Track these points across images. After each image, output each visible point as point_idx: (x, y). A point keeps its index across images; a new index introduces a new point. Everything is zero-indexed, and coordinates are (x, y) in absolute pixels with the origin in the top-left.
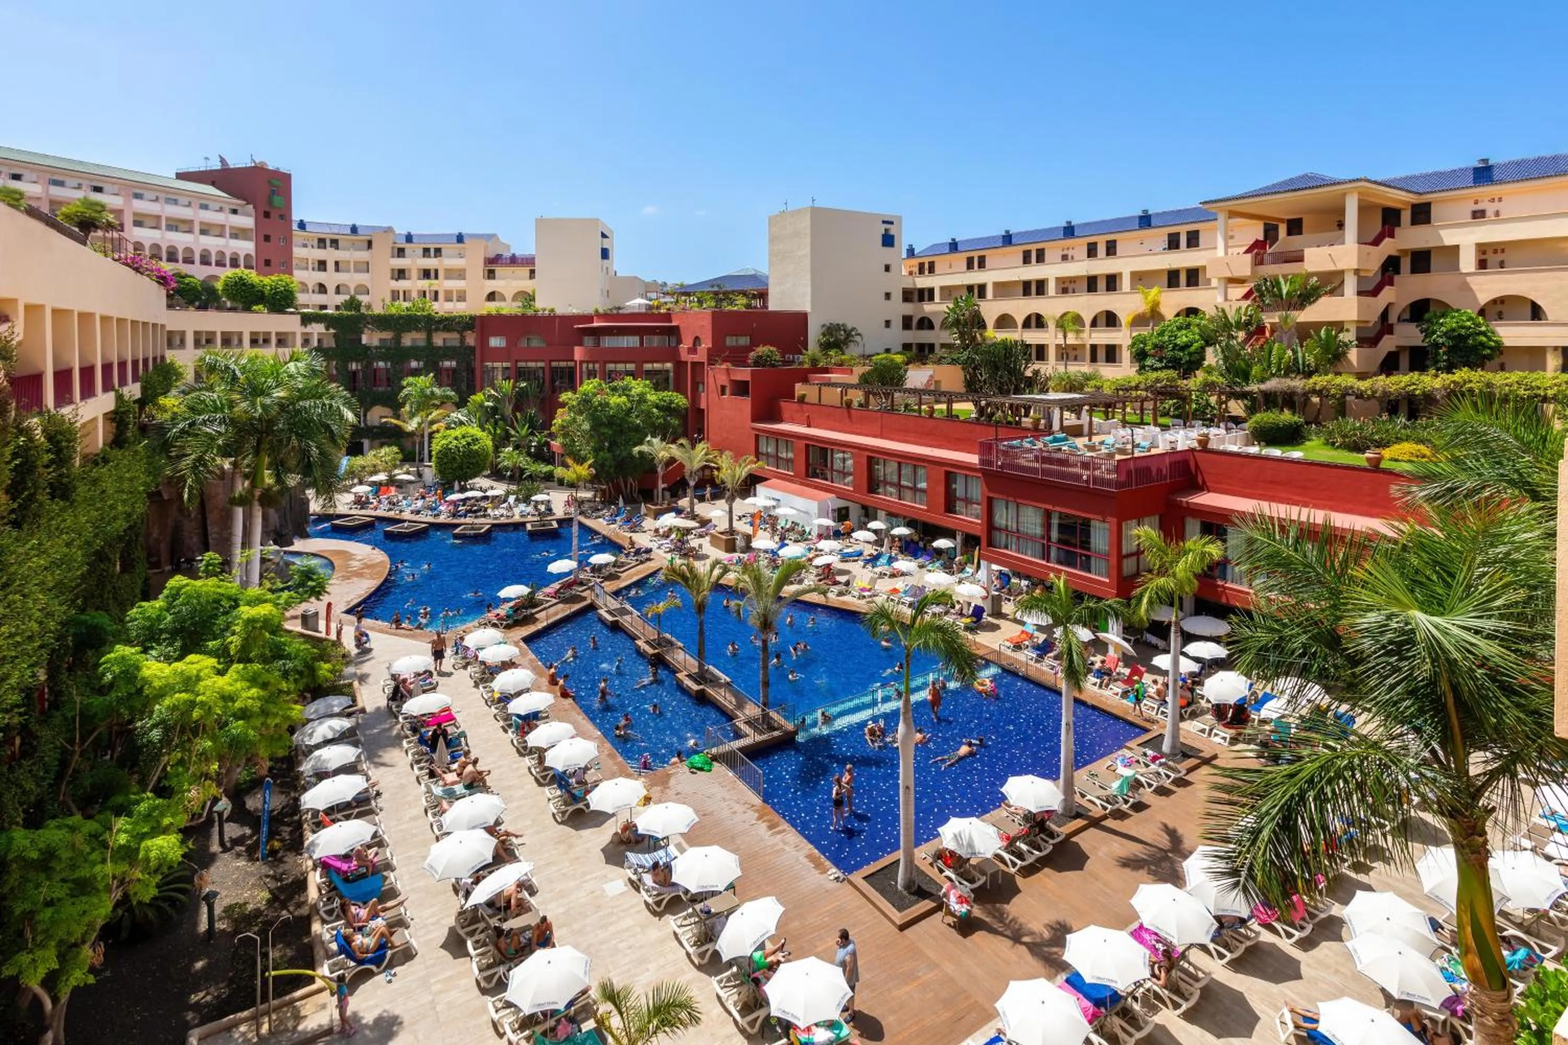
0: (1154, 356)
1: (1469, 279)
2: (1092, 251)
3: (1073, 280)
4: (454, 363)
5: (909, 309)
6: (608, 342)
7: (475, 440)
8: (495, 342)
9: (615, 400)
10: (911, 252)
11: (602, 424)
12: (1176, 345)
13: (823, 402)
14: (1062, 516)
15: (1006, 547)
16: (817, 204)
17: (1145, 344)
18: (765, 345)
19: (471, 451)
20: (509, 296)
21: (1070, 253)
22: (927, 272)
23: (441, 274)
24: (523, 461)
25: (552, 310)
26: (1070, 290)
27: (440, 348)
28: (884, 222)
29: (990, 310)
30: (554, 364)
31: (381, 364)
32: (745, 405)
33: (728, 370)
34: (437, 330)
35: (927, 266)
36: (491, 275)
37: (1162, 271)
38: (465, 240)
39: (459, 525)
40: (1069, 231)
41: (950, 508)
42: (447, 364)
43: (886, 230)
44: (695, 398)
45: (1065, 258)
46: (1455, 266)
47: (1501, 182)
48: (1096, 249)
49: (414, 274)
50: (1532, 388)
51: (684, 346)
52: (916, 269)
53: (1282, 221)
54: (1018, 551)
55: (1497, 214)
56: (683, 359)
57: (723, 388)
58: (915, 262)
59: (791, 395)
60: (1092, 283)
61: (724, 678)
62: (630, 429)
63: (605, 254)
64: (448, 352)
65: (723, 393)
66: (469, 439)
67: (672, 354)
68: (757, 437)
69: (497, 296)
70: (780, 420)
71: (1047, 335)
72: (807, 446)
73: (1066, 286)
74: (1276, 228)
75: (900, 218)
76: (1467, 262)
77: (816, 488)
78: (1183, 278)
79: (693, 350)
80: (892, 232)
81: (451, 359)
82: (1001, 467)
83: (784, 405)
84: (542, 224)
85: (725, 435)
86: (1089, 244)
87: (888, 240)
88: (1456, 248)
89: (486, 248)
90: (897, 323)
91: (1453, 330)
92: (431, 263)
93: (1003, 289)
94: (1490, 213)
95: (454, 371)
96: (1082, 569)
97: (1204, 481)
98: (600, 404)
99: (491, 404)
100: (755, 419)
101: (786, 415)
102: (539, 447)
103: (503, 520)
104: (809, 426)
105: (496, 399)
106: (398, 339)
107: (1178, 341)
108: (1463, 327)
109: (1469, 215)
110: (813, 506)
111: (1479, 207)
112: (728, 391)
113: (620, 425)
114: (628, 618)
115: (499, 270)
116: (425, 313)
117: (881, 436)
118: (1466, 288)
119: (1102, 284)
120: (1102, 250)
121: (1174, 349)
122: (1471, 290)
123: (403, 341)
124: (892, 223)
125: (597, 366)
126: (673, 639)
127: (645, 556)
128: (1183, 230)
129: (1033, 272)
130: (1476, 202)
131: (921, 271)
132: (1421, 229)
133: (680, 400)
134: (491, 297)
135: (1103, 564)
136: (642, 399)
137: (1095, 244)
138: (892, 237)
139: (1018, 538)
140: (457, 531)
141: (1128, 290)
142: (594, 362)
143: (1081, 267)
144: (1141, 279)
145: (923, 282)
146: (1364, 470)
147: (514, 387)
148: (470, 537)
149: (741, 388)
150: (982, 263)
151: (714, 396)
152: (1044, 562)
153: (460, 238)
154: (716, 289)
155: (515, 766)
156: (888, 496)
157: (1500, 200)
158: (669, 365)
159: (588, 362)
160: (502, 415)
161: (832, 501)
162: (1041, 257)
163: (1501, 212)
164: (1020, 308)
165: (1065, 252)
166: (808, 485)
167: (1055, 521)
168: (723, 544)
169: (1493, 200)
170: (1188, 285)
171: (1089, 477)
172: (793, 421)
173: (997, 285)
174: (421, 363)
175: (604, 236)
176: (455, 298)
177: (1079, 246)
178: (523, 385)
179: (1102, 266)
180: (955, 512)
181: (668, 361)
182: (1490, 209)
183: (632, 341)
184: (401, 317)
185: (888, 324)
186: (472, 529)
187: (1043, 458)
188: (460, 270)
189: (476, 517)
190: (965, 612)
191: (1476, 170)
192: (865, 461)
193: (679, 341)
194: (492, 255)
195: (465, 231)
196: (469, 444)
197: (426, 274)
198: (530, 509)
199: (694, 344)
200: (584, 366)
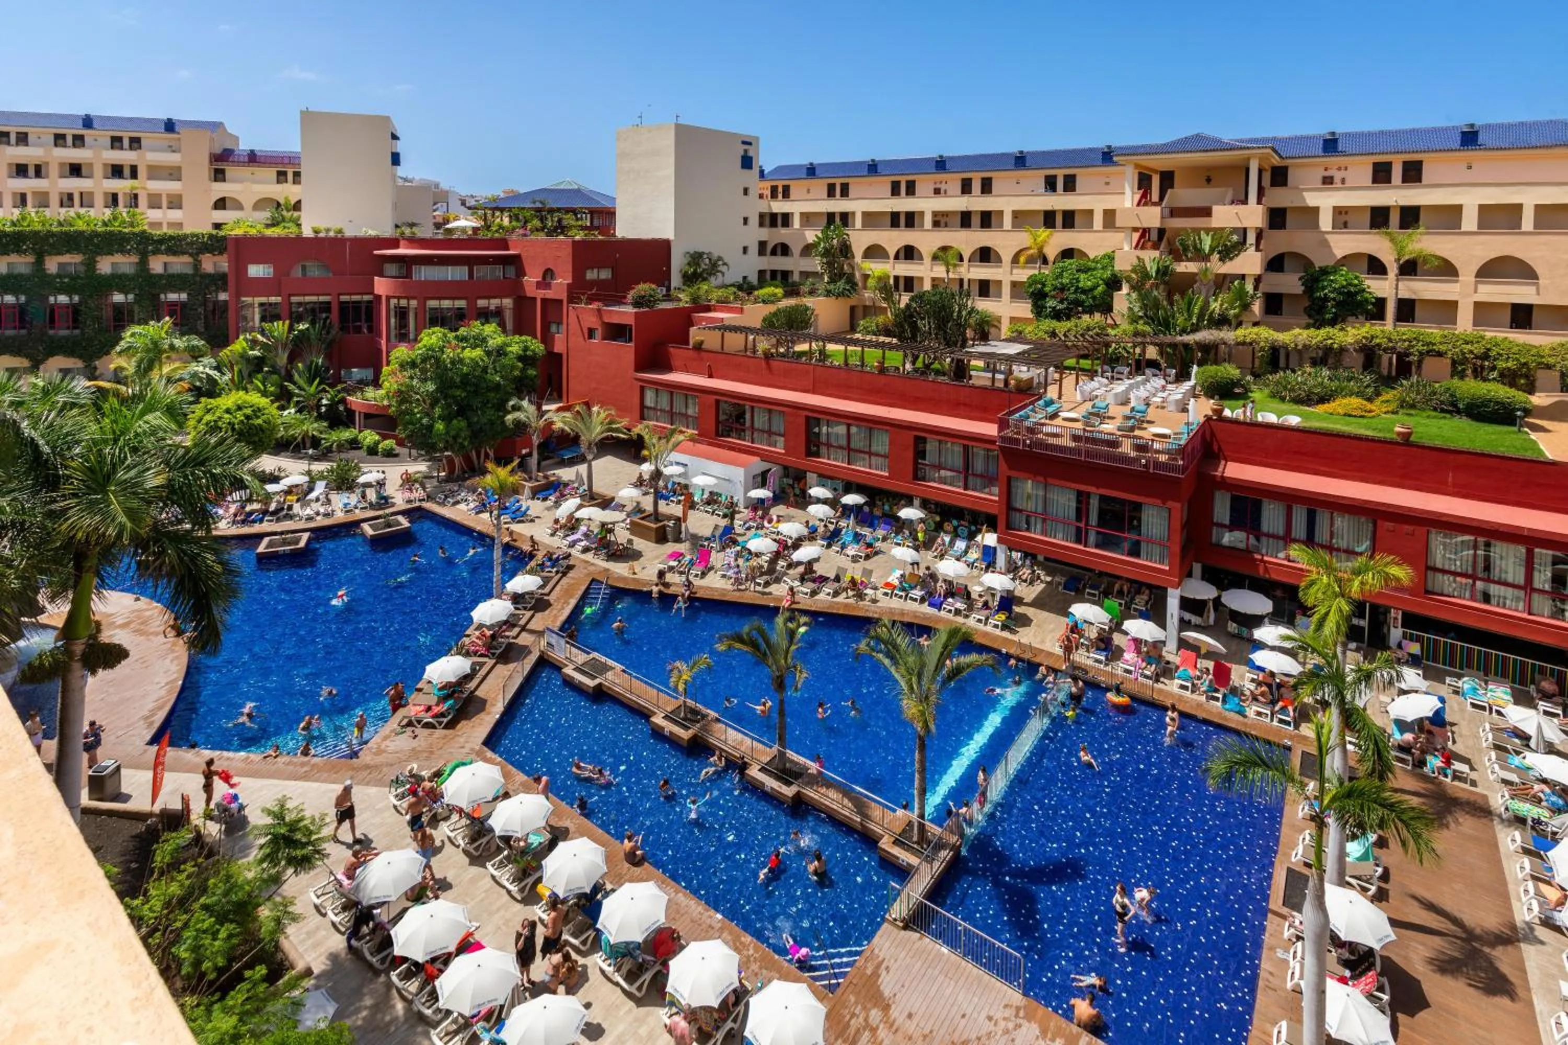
0: (1054, 297)
1: (1327, 236)
2: (966, 187)
3: (945, 214)
4: (184, 296)
5: (764, 234)
6: (424, 273)
7: (258, 411)
8: (256, 271)
9: (470, 354)
10: (762, 174)
11: (453, 385)
12: (1077, 288)
13: (726, 349)
14: (1103, 498)
15: (1028, 530)
16: (681, 121)
17: (1044, 285)
18: (645, 282)
19: (251, 427)
20: (248, 203)
21: (943, 187)
22: (780, 196)
23: (142, 172)
24: (312, 427)
25: (340, 231)
26: (942, 224)
27: (160, 276)
28: (744, 143)
29: (860, 239)
30: (344, 298)
31: (63, 299)
32: (627, 351)
33: (599, 310)
34: (156, 252)
35: (780, 189)
36: (219, 175)
37: (1039, 211)
38: (177, 128)
39: (260, 537)
40: (941, 165)
41: (917, 475)
42: (173, 297)
43: (746, 151)
44: (547, 339)
45: (937, 191)
46: (1316, 226)
47: (1344, 154)
48: (970, 185)
49: (98, 171)
50: (1428, 344)
51: (530, 280)
52: (768, 192)
53: (1156, 171)
54: (1044, 533)
55: (1343, 181)
56: (529, 294)
57: (591, 333)
58: (768, 184)
59: (684, 339)
60: (965, 219)
61: (813, 767)
62: (489, 389)
63: (396, 159)
64: (173, 281)
65: (590, 337)
66: (248, 411)
67: (514, 288)
68: (642, 389)
69: (228, 203)
70: (669, 369)
71: (922, 268)
72: (717, 402)
73: (940, 220)
74: (1149, 178)
75: (757, 139)
76: (1326, 222)
77: (732, 448)
78: (1059, 220)
79: (544, 284)
80: (751, 154)
81: (179, 290)
82: (1029, 446)
83: (675, 352)
84: (309, 119)
85: (594, 385)
86: (963, 180)
87: (747, 162)
88: (1316, 210)
89: (212, 140)
90: (754, 249)
91: (1343, 287)
92: (125, 157)
93: (871, 219)
94: (1337, 179)
95: (183, 305)
96: (1130, 554)
97: (1220, 449)
98: (453, 362)
99: (256, 353)
100: (639, 368)
101: (675, 363)
102: (332, 407)
103: (320, 521)
104: (711, 376)
105: (264, 346)
106: (90, 264)
107: (1081, 285)
108: (1351, 284)
109: (1320, 180)
110: (738, 474)
111: (1327, 174)
112: (599, 334)
113: (475, 385)
114: (610, 675)
115: (230, 171)
116: (136, 230)
117: (814, 391)
118: (1326, 244)
119: (976, 220)
120: (976, 186)
121: (1076, 292)
122: (1329, 247)
123: (99, 266)
124: (750, 144)
125: (414, 303)
126: (700, 707)
127: (564, 563)
128: (1060, 173)
129: (903, 204)
130: (1326, 169)
131: (774, 194)
132: (1279, 191)
133: (537, 346)
134: (221, 204)
135: (1157, 550)
136: (500, 352)
137: (970, 180)
138: (751, 158)
139: (1044, 520)
140: (261, 549)
141: (1010, 228)
142: (408, 298)
143: (956, 203)
144: (1020, 218)
145: (779, 207)
146: (1397, 443)
147: (291, 329)
148: (285, 555)
149: (617, 332)
150: (845, 192)
151: (577, 340)
152: (1081, 547)
153: (170, 126)
154: (538, 205)
155: (643, 1031)
156: (835, 461)
157: (1346, 169)
158: (508, 302)
159: (399, 298)
160: (273, 366)
161: (758, 465)
162: (911, 189)
163: (1347, 181)
164: (894, 240)
165: (938, 186)
166: (719, 446)
167: (1094, 503)
168: (653, 534)
169: (1339, 169)
170: (1064, 226)
171: (1148, 462)
172: (686, 369)
173: (866, 215)
174: (131, 297)
175: (395, 137)
176: (165, 203)
177: (953, 183)
178: (302, 327)
179: (977, 203)
180: (924, 479)
181: (506, 296)
182: (1338, 176)
183: (457, 273)
184: (95, 234)
185: (745, 250)
186: (285, 543)
187: (1087, 438)
188: (172, 168)
189: (278, 520)
190: (990, 604)
191: (1325, 141)
192: (803, 421)
193: (521, 272)
194: (218, 151)
195: (175, 117)
196: (248, 417)
197: (117, 171)
198: (353, 499)
199: (544, 278)
200: (393, 302)
